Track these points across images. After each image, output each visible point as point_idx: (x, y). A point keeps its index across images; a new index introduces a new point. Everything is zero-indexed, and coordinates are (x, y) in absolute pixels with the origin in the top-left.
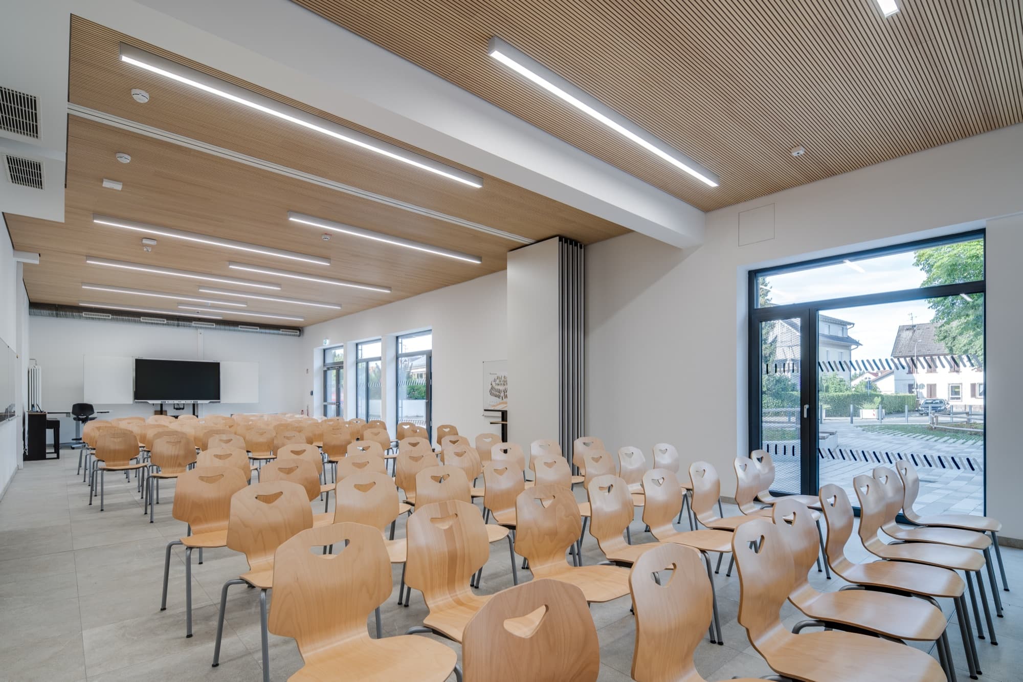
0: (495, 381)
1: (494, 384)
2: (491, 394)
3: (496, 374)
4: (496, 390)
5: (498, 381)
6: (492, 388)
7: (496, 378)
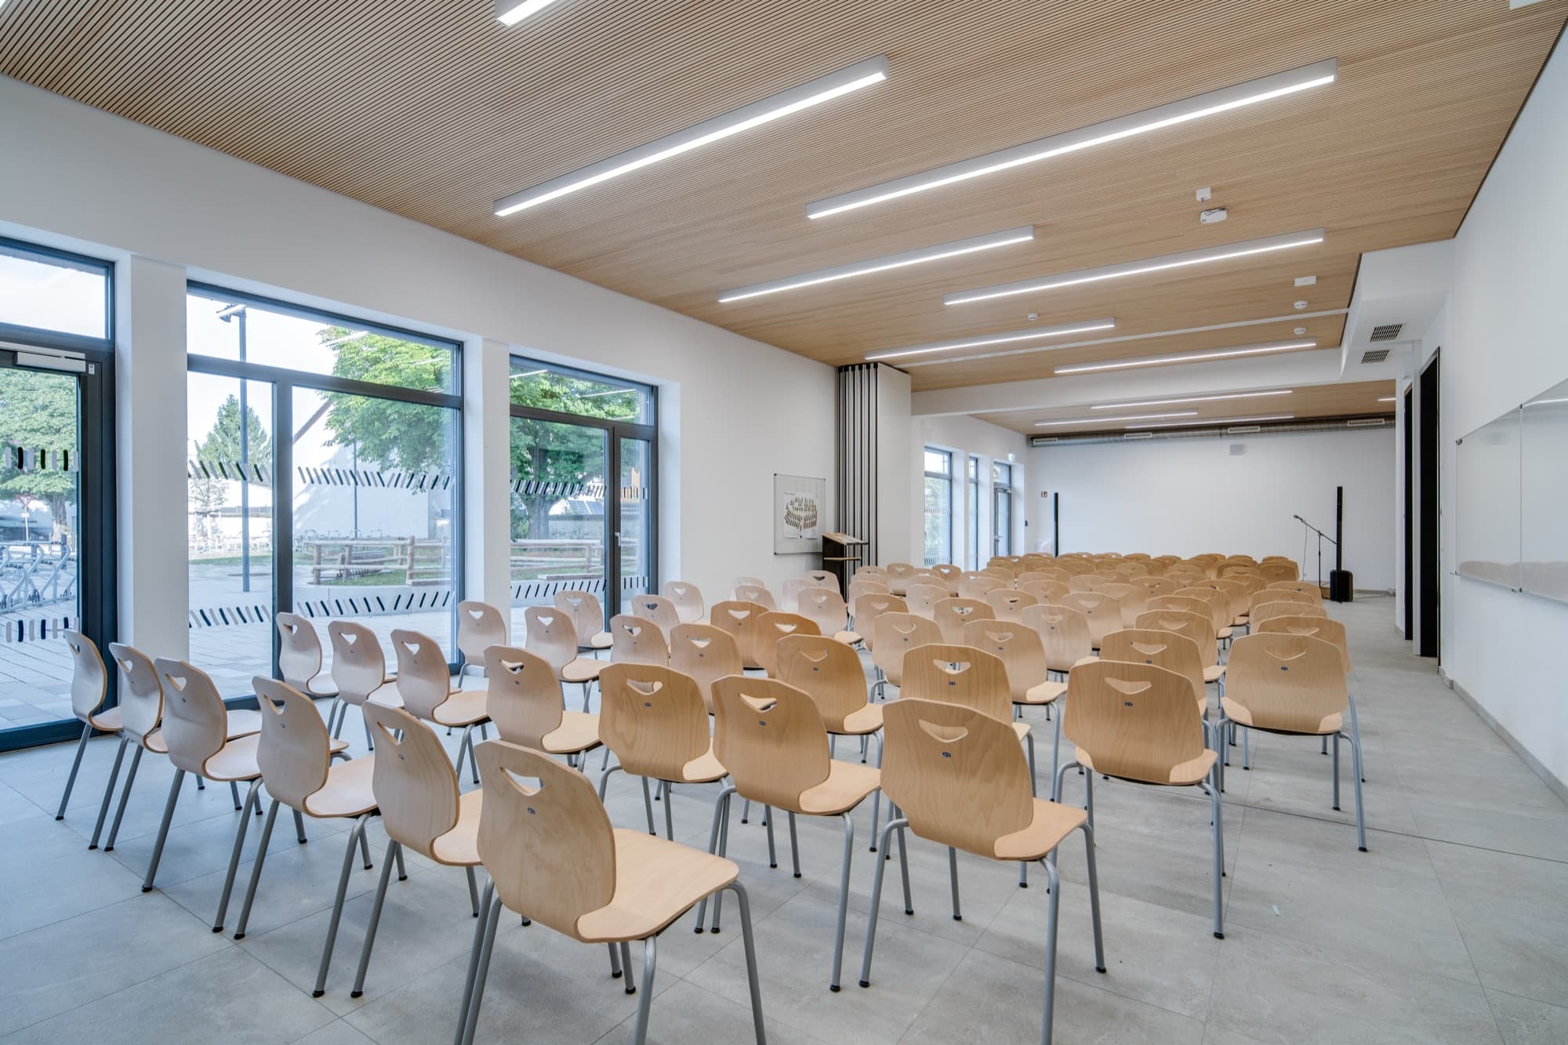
0: (792, 504)
1: (790, 508)
2: (787, 522)
3: (794, 494)
4: (795, 517)
5: (796, 505)
6: (789, 514)
7: (794, 500)
